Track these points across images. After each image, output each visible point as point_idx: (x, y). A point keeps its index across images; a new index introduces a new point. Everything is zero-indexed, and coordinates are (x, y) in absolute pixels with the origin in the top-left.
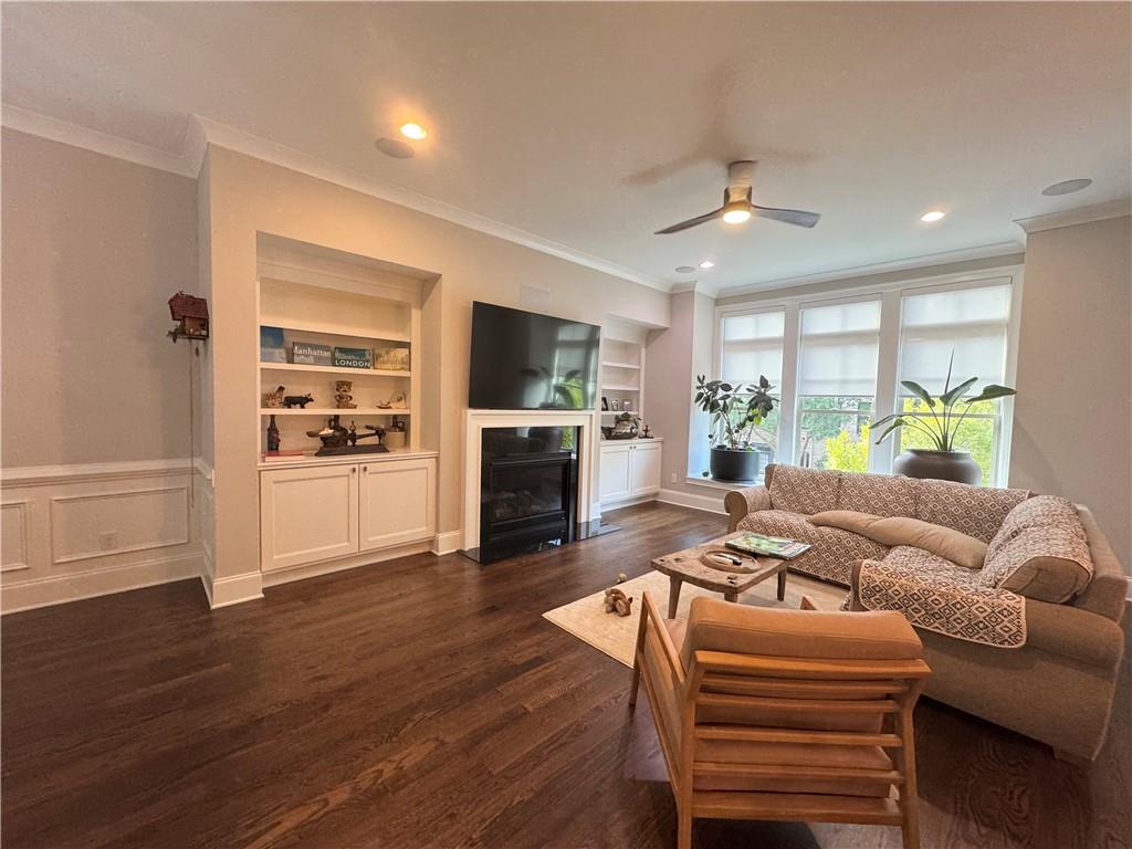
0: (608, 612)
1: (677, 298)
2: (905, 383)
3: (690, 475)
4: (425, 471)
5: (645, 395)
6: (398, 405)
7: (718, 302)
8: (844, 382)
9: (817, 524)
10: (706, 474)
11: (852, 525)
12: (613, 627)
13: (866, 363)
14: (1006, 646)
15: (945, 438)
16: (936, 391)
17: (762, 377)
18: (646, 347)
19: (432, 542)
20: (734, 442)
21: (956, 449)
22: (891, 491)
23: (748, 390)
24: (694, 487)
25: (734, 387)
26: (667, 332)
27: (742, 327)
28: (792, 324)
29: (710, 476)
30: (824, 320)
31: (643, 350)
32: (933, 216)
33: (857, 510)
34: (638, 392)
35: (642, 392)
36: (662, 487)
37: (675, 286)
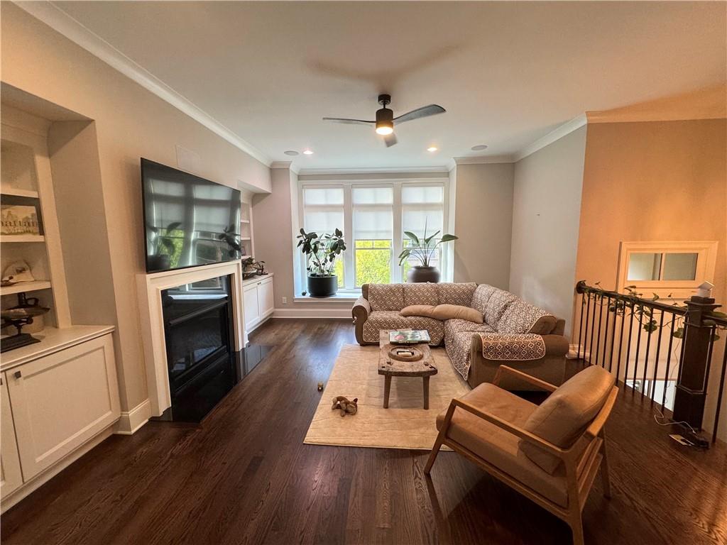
0: (343, 416)
1: (276, 172)
2: (406, 233)
3: (296, 297)
4: (101, 350)
5: (254, 242)
6: (22, 277)
7: (300, 177)
8: (377, 232)
9: (405, 316)
10: (304, 294)
11: (425, 313)
12: (359, 425)
13: (387, 220)
14: (540, 358)
15: (426, 260)
16: (420, 237)
17: (337, 229)
18: (252, 207)
19: (120, 422)
20: (323, 271)
21: (431, 264)
22: (428, 290)
23: (326, 237)
24: (300, 304)
25: (318, 236)
26: (269, 197)
27: (316, 196)
28: (348, 197)
29: (308, 294)
30: (365, 196)
31: (251, 209)
32: (432, 149)
33: (423, 304)
34: (250, 240)
35: (253, 241)
36: (275, 308)
37: (274, 163)
